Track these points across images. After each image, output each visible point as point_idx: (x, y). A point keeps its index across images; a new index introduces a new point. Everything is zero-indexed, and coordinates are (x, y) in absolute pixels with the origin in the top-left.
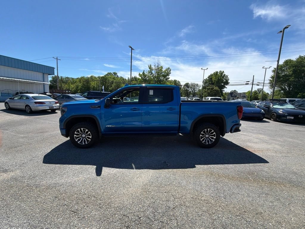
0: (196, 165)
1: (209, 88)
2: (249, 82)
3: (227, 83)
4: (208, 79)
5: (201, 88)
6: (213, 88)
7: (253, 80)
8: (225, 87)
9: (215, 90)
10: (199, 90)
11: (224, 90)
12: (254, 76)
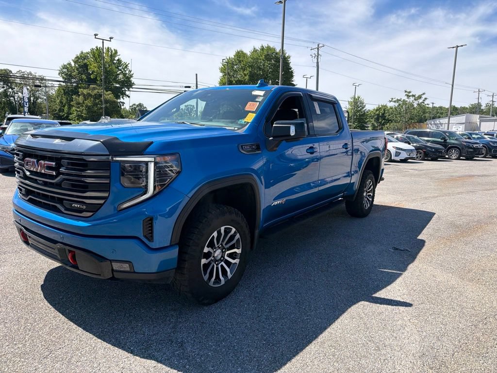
0: (420, 237)
1: (89, 95)
2: (189, 87)
3: (128, 83)
4: (73, 64)
5: (53, 92)
6: (101, 96)
7: (197, 84)
8: (124, 94)
9: (107, 101)
10: (49, 98)
11: (122, 100)
12: (196, 74)
